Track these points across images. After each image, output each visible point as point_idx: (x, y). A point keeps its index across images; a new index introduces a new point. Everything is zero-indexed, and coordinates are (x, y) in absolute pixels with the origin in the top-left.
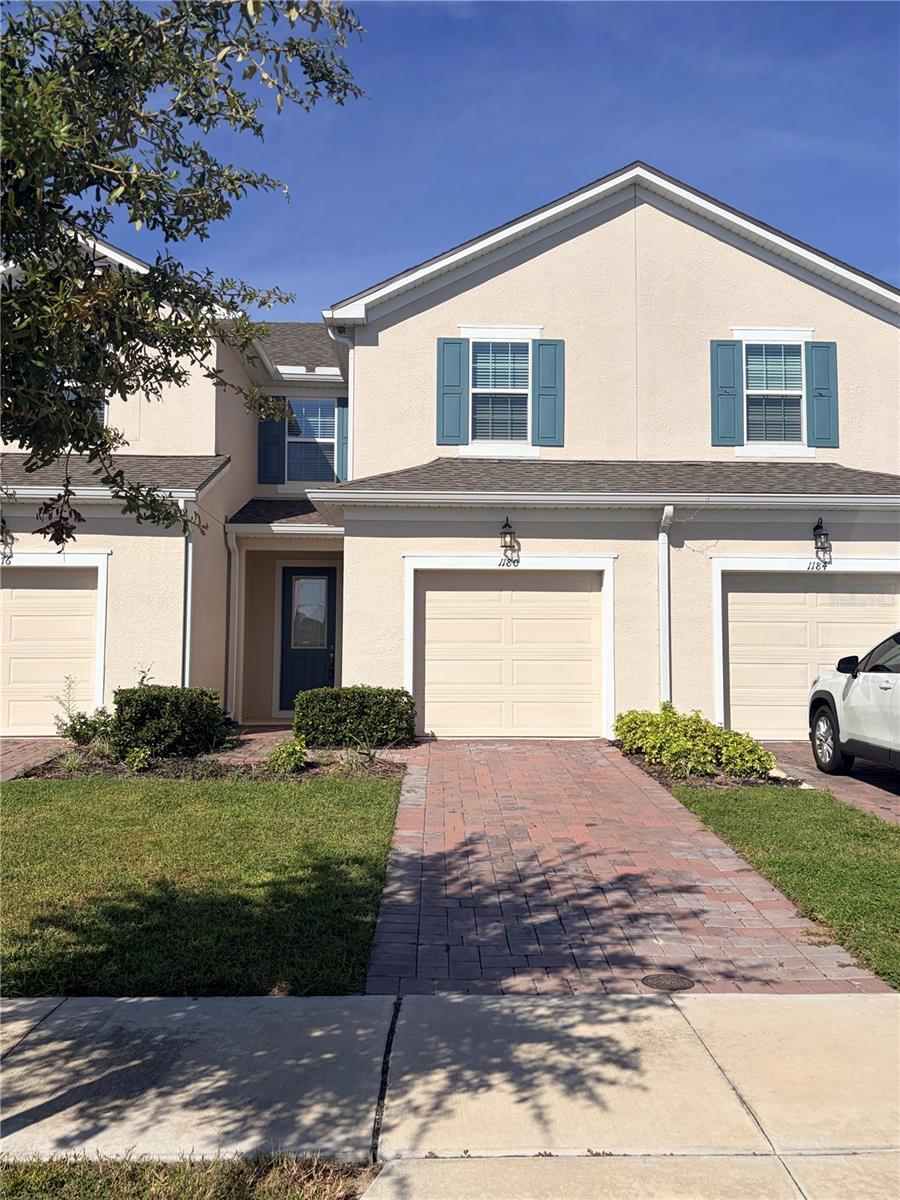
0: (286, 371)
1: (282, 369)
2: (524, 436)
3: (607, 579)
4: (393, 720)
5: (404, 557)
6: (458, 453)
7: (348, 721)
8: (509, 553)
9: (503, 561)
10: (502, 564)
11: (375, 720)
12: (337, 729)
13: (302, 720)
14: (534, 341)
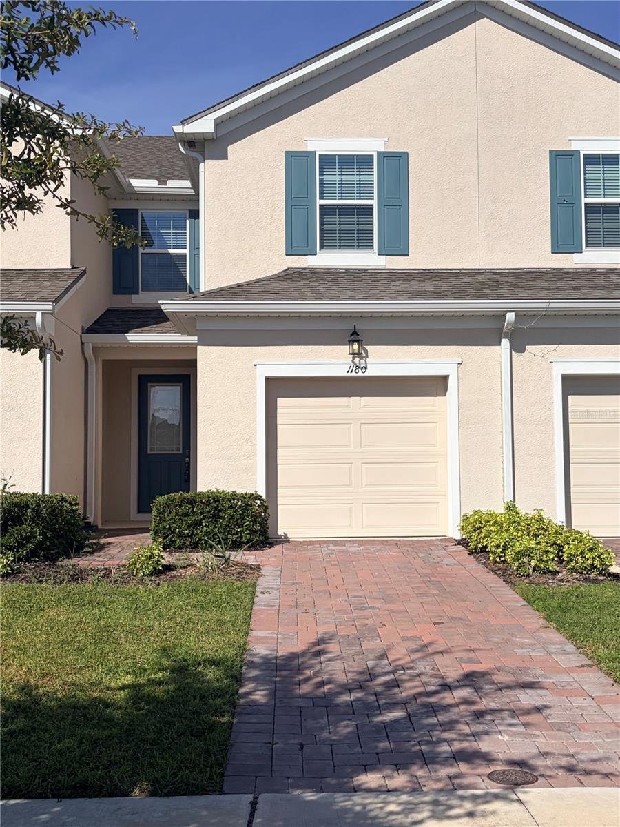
0: (139, 184)
1: (134, 182)
2: (369, 246)
3: (452, 384)
4: (247, 523)
5: (255, 365)
6: (307, 263)
7: (204, 524)
8: (357, 360)
9: (351, 368)
10: (350, 371)
11: (230, 523)
12: (193, 532)
13: (159, 524)
14: (379, 153)
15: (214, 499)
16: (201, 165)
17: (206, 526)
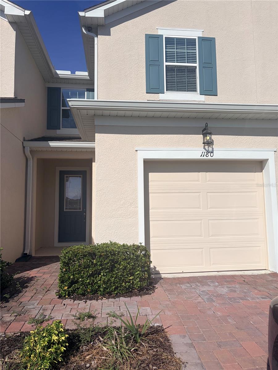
0: (61, 73)
1: (58, 72)
2: (195, 90)
4: (138, 272)
5: (137, 151)
6: (159, 98)
7: (102, 274)
8: (206, 147)
9: (204, 153)
10: (203, 155)
11: (124, 273)
12: (93, 281)
13: (65, 274)
14: (199, 38)
15: (111, 253)
16: (96, 39)
17: (104, 275)
